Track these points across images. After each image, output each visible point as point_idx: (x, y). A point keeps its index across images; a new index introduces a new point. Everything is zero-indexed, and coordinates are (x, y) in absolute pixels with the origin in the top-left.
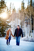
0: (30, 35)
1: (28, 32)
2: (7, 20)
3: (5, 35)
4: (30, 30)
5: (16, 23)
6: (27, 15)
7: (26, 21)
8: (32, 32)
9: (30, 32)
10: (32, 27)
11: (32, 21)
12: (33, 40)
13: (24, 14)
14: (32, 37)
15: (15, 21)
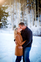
0: (34, 24)
1: (31, 20)
2: (3, 6)
3: (1, 26)
4: (34, 18)
5: (15, 9)
7: (28, 5)
8: (37, 20)
9: (34, 20)
10: (37, 13)
11: (36, 4)
14: (36, 26)
15: (14, 6)
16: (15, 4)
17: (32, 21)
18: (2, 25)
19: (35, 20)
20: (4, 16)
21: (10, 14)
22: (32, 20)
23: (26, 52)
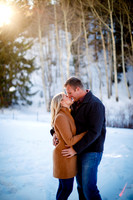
0: (110, 94)
2: (19, 40)
3: (13, 101)
4: (109, 75)
5: (53, 48)
6: (95, 14)
7: (92, 36)
8: (119, 80)
9: (110, 81)
10: (119, 61)
11: (117, 35)
12: (127, 117)
13: (85, 8)
14: (117, 100)
15: (50, 40)
16: (53, 34)
17: (106, 84)
18: (16, 98)
19: (113, 81)
20: (21, 69)
21: (37, 63)
22: (106, 79)
23: (86, 167)
